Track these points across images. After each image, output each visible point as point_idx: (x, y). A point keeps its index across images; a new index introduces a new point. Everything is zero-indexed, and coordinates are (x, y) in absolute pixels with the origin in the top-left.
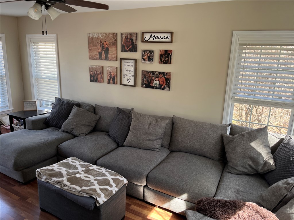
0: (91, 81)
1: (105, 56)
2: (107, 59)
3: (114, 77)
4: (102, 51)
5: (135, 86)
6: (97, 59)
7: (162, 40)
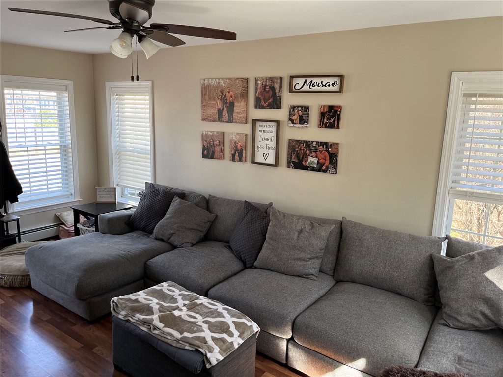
0: (204, 156)
1: (227, 115)
2: (230, 120)
3: (241, 151)
4: (223, 107)
5: (276, 165)
6: (214, 121)
7: (324, 89)
